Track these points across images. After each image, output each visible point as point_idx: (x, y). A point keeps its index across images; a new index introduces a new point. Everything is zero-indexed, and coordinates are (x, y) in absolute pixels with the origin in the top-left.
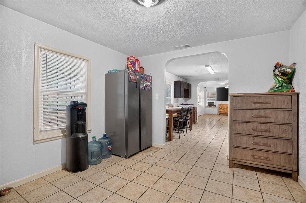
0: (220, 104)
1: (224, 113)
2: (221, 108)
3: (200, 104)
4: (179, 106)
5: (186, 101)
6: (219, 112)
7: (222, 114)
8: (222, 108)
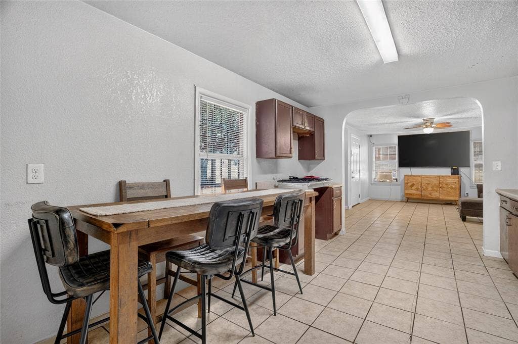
0: (408, 176)
1: (421, 197)
2: (410, 184)
3: (357, 176)
4: (277, 184)
5: (309, 170)
6: (406, 194)
7: (411, 198)
8: (413, 185)
